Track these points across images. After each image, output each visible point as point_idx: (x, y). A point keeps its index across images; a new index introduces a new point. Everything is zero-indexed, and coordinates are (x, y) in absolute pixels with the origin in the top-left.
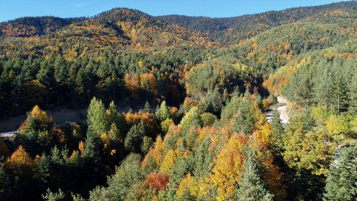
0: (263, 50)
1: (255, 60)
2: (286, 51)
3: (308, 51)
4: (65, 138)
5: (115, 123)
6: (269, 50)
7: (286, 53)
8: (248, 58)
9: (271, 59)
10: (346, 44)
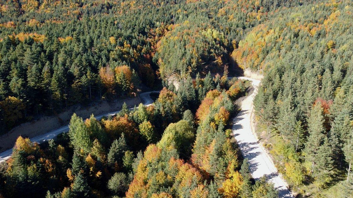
0: (234, 7)
1: (226, 18)
2: (256, 7)
3: (277, 9)
4: (53, 167)
5: (97, 140)
6: (240, 7)
7: (256, 10)
8: (219, 15)
9: (241, 18)
10: (313, 8)
